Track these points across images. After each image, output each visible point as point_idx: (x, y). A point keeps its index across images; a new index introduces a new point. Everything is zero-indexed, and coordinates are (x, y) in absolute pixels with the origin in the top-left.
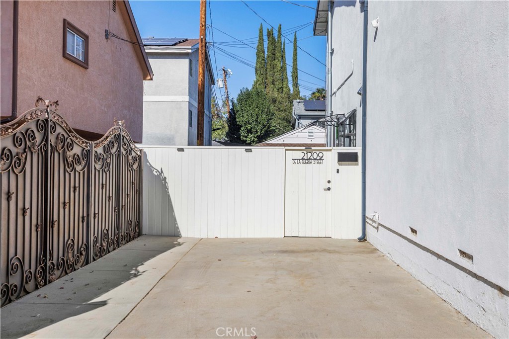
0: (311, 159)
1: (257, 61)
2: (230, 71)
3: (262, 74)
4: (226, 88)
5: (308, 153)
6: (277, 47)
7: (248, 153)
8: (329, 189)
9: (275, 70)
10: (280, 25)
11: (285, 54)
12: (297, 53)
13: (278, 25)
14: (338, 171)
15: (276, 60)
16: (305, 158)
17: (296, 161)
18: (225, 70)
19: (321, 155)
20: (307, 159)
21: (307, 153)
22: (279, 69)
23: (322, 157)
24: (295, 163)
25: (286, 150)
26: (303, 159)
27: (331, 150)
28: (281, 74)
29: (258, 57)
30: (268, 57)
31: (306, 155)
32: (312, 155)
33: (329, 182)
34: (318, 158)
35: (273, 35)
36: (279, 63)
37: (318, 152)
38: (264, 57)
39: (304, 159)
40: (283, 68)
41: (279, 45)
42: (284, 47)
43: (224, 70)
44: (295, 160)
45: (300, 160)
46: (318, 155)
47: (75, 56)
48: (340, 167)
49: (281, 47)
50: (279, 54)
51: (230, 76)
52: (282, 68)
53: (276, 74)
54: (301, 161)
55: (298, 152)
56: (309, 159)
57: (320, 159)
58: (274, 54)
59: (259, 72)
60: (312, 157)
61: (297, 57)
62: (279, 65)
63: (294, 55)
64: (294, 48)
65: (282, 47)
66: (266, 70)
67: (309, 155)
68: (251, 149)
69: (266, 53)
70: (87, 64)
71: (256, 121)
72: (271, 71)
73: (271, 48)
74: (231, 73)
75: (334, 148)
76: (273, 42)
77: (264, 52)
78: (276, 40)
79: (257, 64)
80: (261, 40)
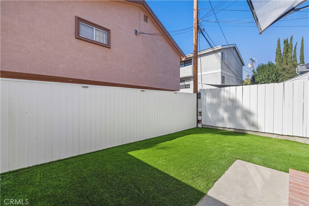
2: (254, 59)
4: (253, 67)
6: (289, 47)
10: (292, 36)
13: (291, 36)
15: (289, 53)
29: (277, 53)
30: (284, 53)
35: (287, 42)
38: (281, 53)
41: (291, 46)
43: (251, 59)
47: (94, 40)
59: (278, 60)
70: (110, 45)
71: (268, 78)
73: (286, 48)
76: (287, 45)
77: (281, 51)
78: (289, 43)
79: (276, 57)
80: (279, 46)
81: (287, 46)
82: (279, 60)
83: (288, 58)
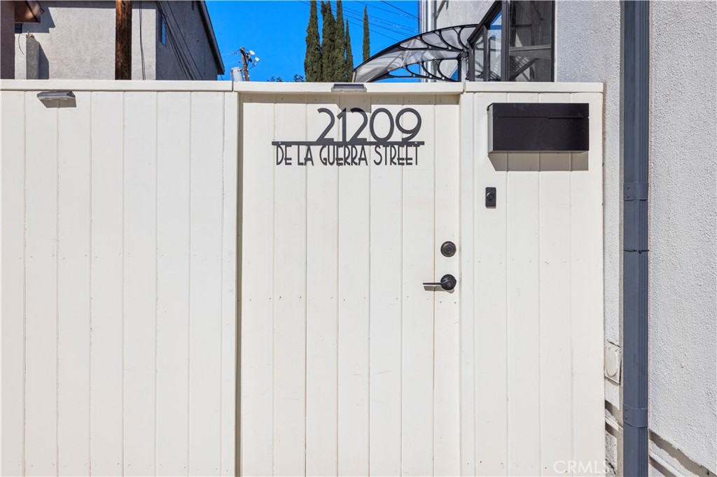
0: (364, 142)
1: (308, 52)
2: (252, 53)
3: (315, 72)
5: (349, 115)
6: (337, 29)
7: (54, 111)
8: (448, 283)
9: (335, 65)
11: (349, 41)
12: (369, 40)
14: (491, 198)
15: (337, 50)
16: (335, 134)
17: (292, 152)
18: (246, 52)
19: (409, 121)
20: (344, 144)
21: (342, 115)
22: (341, 63)
23: (415, 132)
24: (287, 161)
25: (244, 97)
26: (323, 141)
27: (455, 98)
28: (345, 73)
29: (309, 44)
30: (324, 45)
31: (338, 122)
32: (369, 123)
33: (448, 249)
34: (397, 136)
35: (330, 10)
36: (340, 55)
37: (395, 109)
38: (319, 45)
39: (331, 142)
40: (348, 63)
41: (339, 26)
42: (348, 30)
43: (243, 53)
44: (288, 144)
45: (308, 144)
46: (395, 123)
48: (500, 180)
49: (343, 29)
50: (340, 41)
51: (256, 64)
52: (346, 63)
53: (336, 73)
54: (315, 150)
55: (301, 107)
56: (356, 141)
57: (406, 143)
58: (333, 41)
59: (310, 68)
60: (365, 134)
61: (370, 45)
62: (342, 58)
63: (364, 42)
64: (365, 32)
65: (345, 30)
66: (322, 66)
67: (354, 120)
68: (70, 93)
69: (321, 40)
72: (328, 67)
73: (328, 31)
74: (257, 59)
75: (471, 85)
76: (330, 22)
77: (318, 37)
78: (336, 18)
79: (307, 57)
80: (314, 17)
81: (330, 24)
82: (315, 69)
83: (336, 66)
